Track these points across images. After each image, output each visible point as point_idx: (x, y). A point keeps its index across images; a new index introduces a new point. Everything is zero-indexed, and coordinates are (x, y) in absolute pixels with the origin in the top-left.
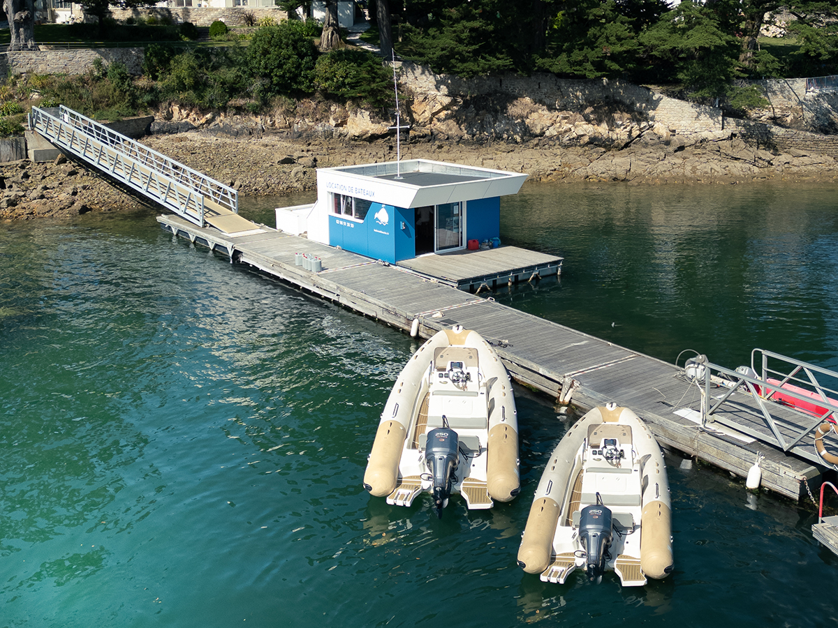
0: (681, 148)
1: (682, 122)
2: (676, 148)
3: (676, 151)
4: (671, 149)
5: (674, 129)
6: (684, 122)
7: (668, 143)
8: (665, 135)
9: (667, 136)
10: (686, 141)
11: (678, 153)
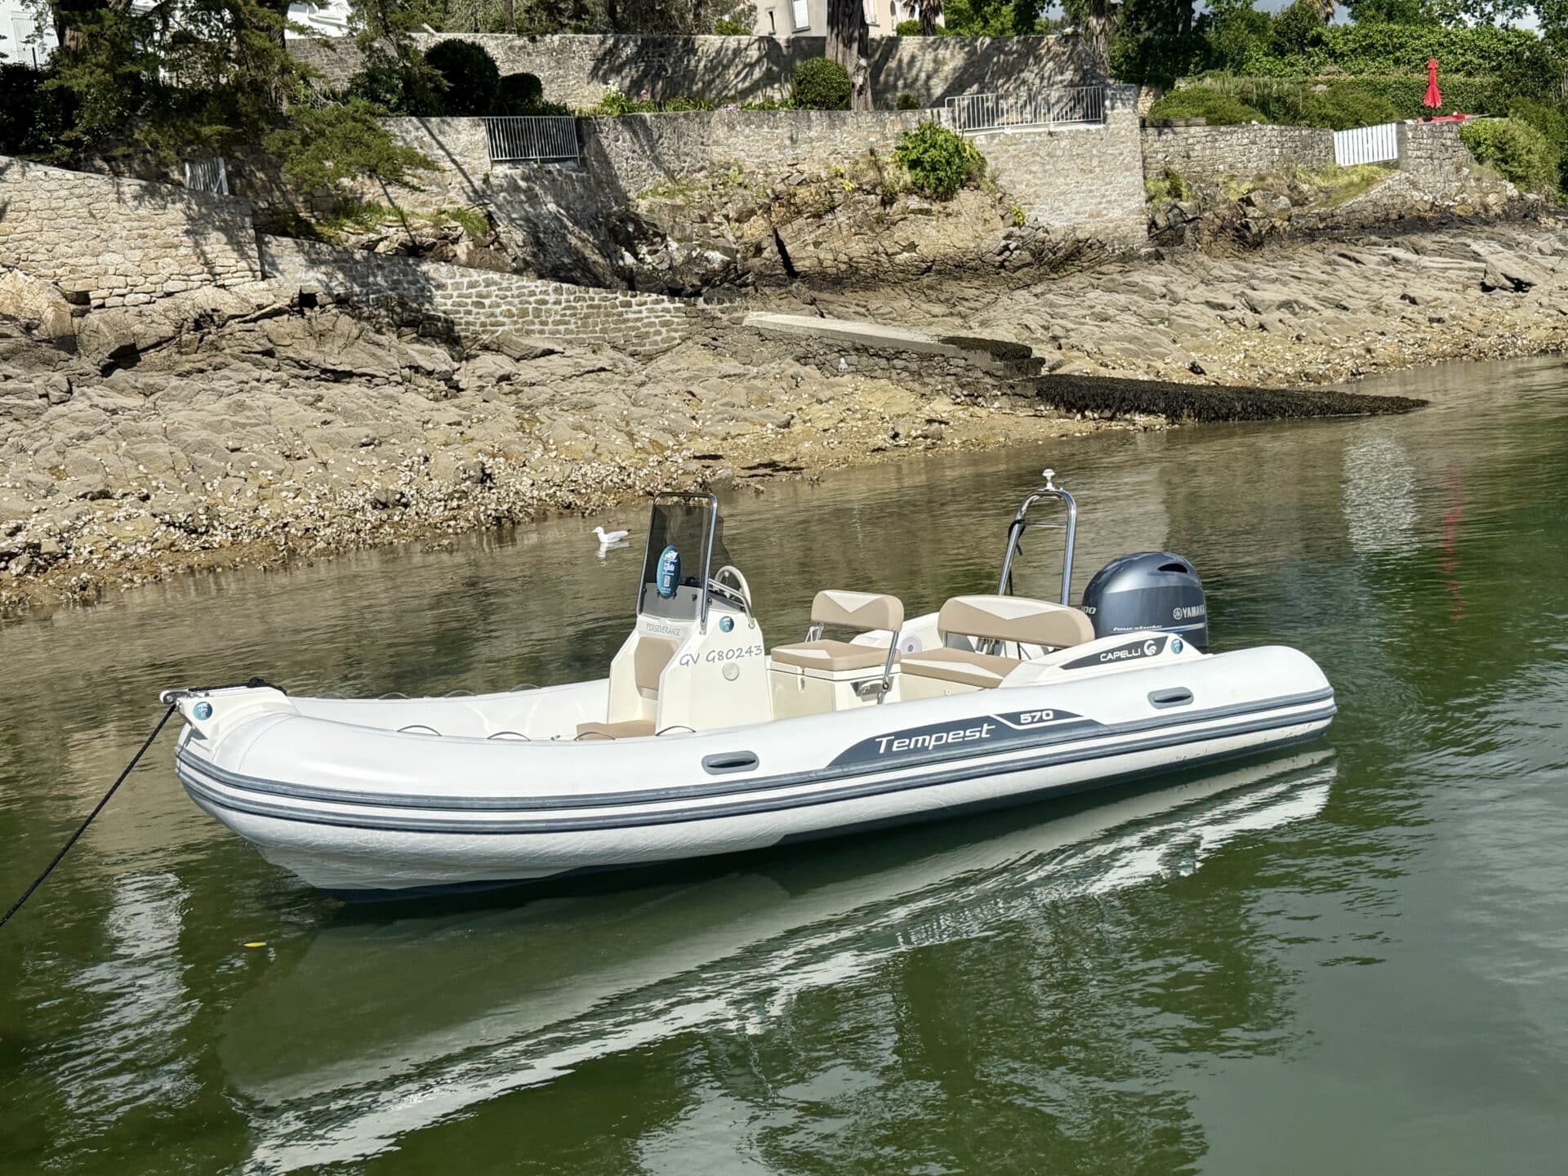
0: (126, 356)
1: (108, 258)
2: (104, 356)
3: (106, 371)
4: (87, 364)
5: (79, 288)
6: (116, 258)
7: (68, 343)
8: (49, 315)
9: (59, 318)
10: (138, 328)
11: (119, 373)
